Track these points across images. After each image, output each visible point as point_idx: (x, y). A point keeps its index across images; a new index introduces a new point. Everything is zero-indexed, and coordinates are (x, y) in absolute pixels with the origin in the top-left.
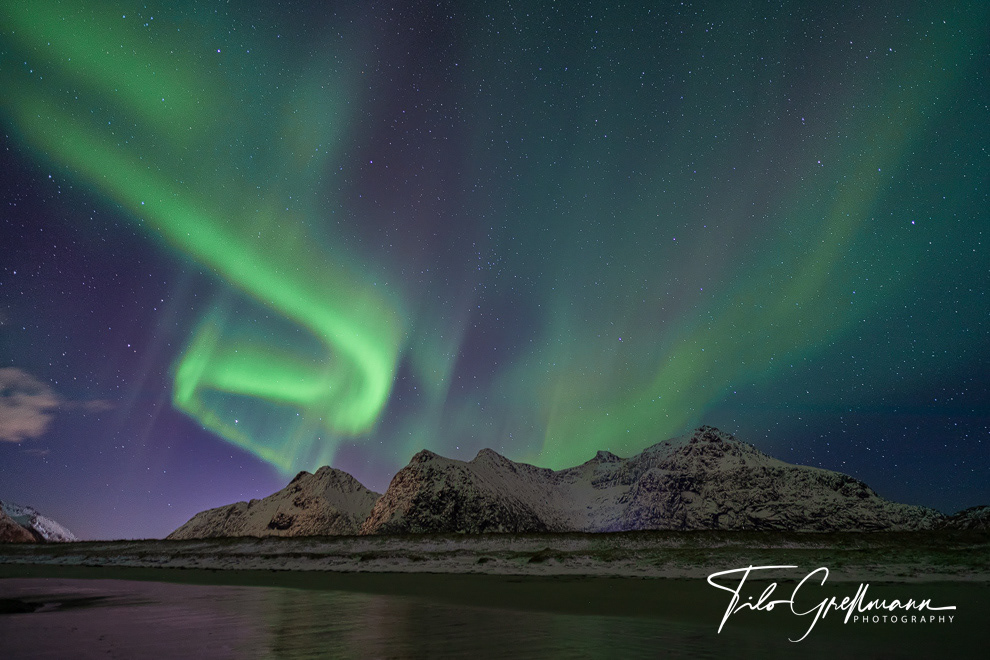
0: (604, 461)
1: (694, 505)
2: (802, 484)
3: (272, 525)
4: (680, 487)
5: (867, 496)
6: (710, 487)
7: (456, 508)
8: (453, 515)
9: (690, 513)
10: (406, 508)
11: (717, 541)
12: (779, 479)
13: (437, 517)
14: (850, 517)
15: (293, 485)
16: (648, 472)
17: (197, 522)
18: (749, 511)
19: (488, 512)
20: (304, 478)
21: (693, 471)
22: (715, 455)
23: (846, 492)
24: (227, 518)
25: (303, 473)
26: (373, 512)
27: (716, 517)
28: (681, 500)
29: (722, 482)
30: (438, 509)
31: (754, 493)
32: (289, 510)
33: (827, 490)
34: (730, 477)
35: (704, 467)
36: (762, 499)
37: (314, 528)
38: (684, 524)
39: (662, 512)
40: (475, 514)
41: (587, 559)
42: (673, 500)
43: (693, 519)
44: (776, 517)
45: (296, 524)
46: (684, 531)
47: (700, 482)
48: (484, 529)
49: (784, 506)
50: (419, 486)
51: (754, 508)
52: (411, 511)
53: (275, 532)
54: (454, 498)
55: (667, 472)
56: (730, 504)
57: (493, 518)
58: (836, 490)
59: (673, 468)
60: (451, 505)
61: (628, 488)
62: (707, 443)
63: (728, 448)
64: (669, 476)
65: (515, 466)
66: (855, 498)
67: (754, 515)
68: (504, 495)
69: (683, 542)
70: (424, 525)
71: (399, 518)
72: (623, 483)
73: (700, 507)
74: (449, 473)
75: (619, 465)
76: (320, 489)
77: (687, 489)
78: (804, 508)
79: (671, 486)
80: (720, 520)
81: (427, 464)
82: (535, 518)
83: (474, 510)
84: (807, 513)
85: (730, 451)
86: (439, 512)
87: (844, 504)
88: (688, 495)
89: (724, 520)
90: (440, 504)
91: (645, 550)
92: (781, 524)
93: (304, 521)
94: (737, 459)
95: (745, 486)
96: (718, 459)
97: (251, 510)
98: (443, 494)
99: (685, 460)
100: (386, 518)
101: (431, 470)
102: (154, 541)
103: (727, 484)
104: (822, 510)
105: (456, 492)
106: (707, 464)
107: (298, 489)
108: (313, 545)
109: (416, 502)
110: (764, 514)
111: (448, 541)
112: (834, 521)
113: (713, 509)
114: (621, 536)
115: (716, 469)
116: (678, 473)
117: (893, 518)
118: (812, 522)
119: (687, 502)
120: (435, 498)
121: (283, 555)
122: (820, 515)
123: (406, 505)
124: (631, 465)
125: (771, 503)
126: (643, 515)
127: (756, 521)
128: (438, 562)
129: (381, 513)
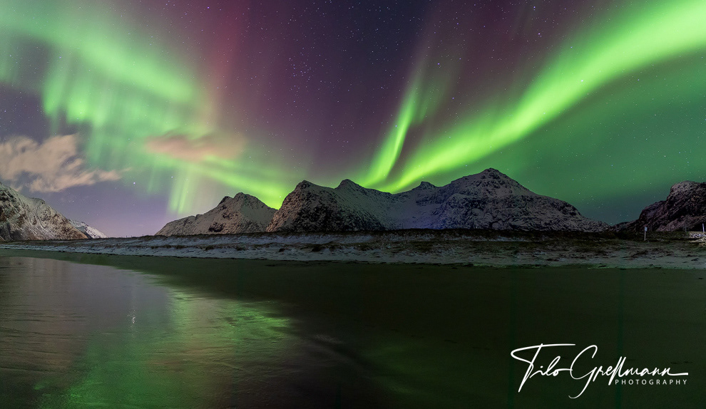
0: (425, 188)
1: (479, 217)
2: (542, 206)
3: (211, 229)
4: (472, 206)
5: (575, 214)
6: (489, 206)
7: (327, 218)
8: (324, 222)
9: (475, 221)
10: (294, 218)
12: (531, 203)
13: (314, 223)
14: (565, 226)
15: (221, 205)
16: (453, 196)
17: (167, 228)
18: (510, 221)
19: (348, 220)
20: (227, 201)
21: (480, 197)
22: (495, 187)
23: (565, 212)
24: (184, 226)
25: (226, 198)
26: (272, 221)
27: (491, 224)
28: (471, 213)
29: (497, 203)
30: (315, 218)
31: (515, 210)
32: (221, 221)
33: (555, 210)
34: (502, 200)
35: (488, 194)
36: (519, 214)
37: (235, 230)
38: (472, 227)
39: (459, 220)
40: (339, 222)
42: (466, 214)
43: (477, 225)
44: (525, 225)
45: (225, 228)
46: (472, 231)
47: (484, 203)
48: (345, 231)
49: (530, 219)
50: (301, 204)
51: (514, 219)
52: (297, 220)
53: (213, 232)
54: (325, 211)
55: (464, 196)
56: (500, 217)
57: (351, 224)
58: (560, 210)
59: (469, 194)
60: (323, 216)
61: (439, 205)
62: (491, 179)
63: (504, 183)
64: (466, 199)
65: (366, 191)
66: (569, 215)
67: (513, 223)
68: (358, 209)
70: (304, 228)
71: (289, 225)
72: (437, 202)
73: (482, 218)
74: (321, 195)
75: (435, 191)
76: (239, 205)
77: (476, 207)
78: (541, 220)
79: (466, 205)
80: (493, 226)
81: (306, 190)
82: (378, 224)
83: (338, 219)
84: (542, 223)
85: (504, 185)
86: (315, 220)
87: (562, 218)
88: (476, 211)
89: (496, 226)
90: (316, 215)
92: (527, 229)
93: (229, 226)
94: (507, 190)
95: (510, 207)
96: (496, 190)
97: (198, 220)
98: (318, 209)
99: (477, 189)
100: (281, 224)
101: (309, 193)
103: (500, 205)
104: (551, 221)
105: (326, 208)
106: (489, 192)
107: (224, 208)
109: (300, 214)
110: (520, 223)
112: (555, 227)
113: (490, 219)
115: (495, 195)
116: (471, 197)
117: (585, 227)
118: (544, 228)
119: (475, 215)
120: (312, 211)
122: (549, 224)
123: (294, 216)
124: (442, 190)
125: (524, 216)
126: (447, 222)
127: (514, 227)
129: (278, 221)
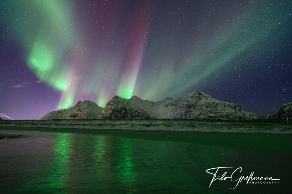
0: (168, 100)
1: (193, 112)
2: (223, 107)
3: (71, 116)
4: (189, 107)
5: (241, 110)
6: (198, 107)
7: (125, 112)
8: (124, 114)
9: (192, 114)
10: (111, 112)
11: (198, 122)
12: (218, 106)
13: (120, 115)
14: (236, 116)
16: (181, 103)
17: (49, 115)
18: (208, 114)
19: (134, 113)
21: (194, 103)
22: (200, 98)
23: (235, 109)
24: (58, 114)
25: (80, 102)
26: (101, 113)
27: (199, 115)
28: (189, 111)
29: (201, 106)
30: (120, 112)
31: (210, 109)
32: (77, 112)
33: (230, 108)
34: (204, 104)
35: (197, 102)
36: (212, 111)
37: (84, 117)
38: (190, 117)
39: (184, 114)
40: (131, 114)
41: (162, 126)
42: (187, 111)
43: (192, 116)
44: (215, 116)
45: (78, 116)
46: (190, 119)
47: (195, 106)
48: (133, 118)
49: (218, 113)
50: (114, 106)
51: (210, 113)
52: (112, 113)
53: (72, 118)
54: (125, 109)
55: (186, 103)
56: (203, 112)
57: (136, 115)
58: (233, 108)
59: (188, 102)
60: (124, 111)
61: (175, 107)
62: (198, 95)
63: (204, 96)
64: (187, 104)
65: (142, 101)
66: (238, 111)
67: (209, 115)
68: (139, 109)
69: (189, 122)
70: (116, 117)
71: (109, 115)
72: (174, 106)
73: (195, 113)
74: (123, 102)
75: (173, 101)
76: (85, 106)
77: (191, 108)
78: (223, 113)
79: (187, 107)
80: (200, 116)
81: (117, 100)
82: (148, 115)
83: (130, 113)
84: (224, 115)
86: (120, 113)
87: (234, 112)
88: (191, 109)
89: (201, 116)
90: (121, 111)
91: (178, 124)
92: (217, 117)
93: (81, 115)
94: (206, 100)
95: (208, 107)
96: (201, 100)
97: (65, 112)
98: (121, 108)
99: (191, 100)
100: (105, 115)
102: (36, 120)
103: (203, 107)
104: (228, 114)
105: (125, 108)
106: (197, 101)
107: (78, 106)
108: (84, 122)
109: (114, 110)
110: (212, 115)
111: (123, 121)
112: (231, 117)
113: (198, 113)
114: (172, 120)
115: (200, 102)
116: (189, 103)
117: (247, 116)
118: (225, 117)
119: (191, 111)
120: (119, 109)
121: (75, 124)
122: (227, 115)
123: (111, 111)
124: (176, 101)
125: (215, 112)
126: (178, 115)
127: (210, 117)
128: (120, 127)
129: (103, 113)
